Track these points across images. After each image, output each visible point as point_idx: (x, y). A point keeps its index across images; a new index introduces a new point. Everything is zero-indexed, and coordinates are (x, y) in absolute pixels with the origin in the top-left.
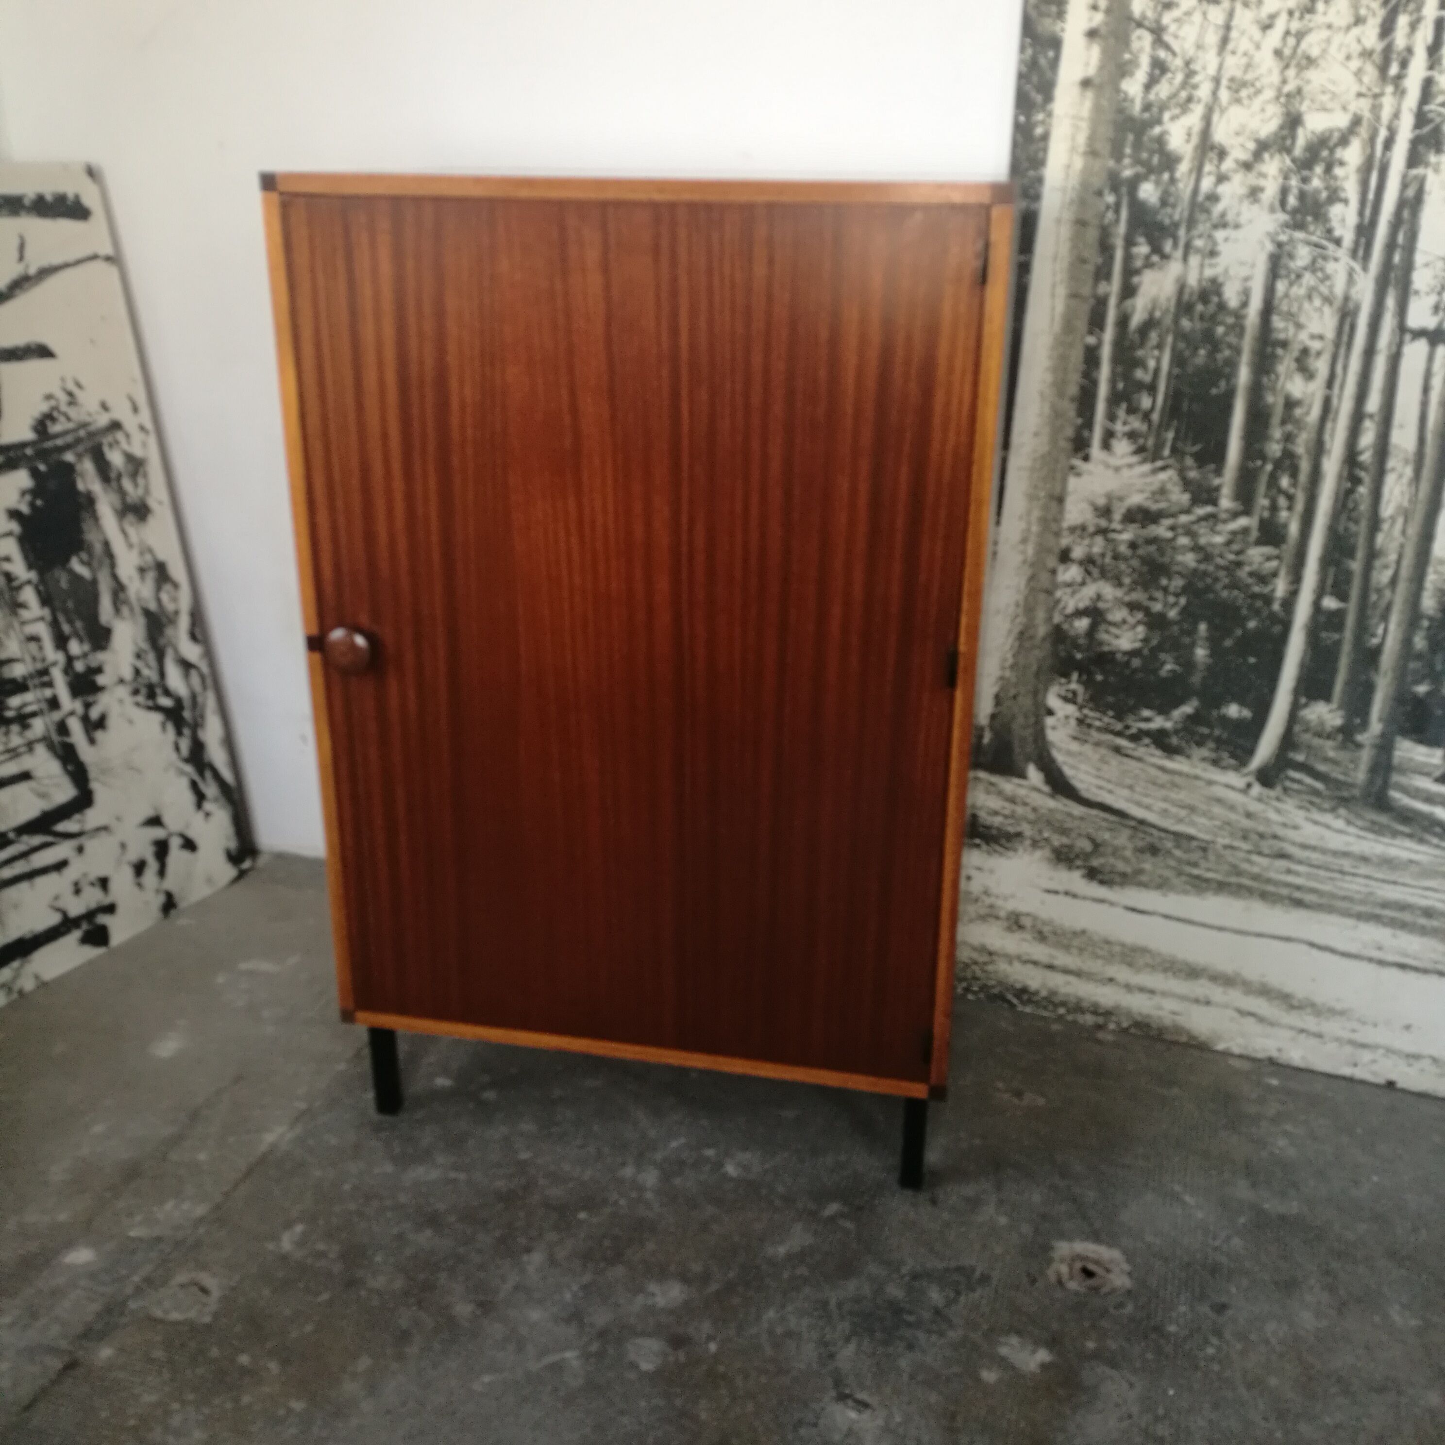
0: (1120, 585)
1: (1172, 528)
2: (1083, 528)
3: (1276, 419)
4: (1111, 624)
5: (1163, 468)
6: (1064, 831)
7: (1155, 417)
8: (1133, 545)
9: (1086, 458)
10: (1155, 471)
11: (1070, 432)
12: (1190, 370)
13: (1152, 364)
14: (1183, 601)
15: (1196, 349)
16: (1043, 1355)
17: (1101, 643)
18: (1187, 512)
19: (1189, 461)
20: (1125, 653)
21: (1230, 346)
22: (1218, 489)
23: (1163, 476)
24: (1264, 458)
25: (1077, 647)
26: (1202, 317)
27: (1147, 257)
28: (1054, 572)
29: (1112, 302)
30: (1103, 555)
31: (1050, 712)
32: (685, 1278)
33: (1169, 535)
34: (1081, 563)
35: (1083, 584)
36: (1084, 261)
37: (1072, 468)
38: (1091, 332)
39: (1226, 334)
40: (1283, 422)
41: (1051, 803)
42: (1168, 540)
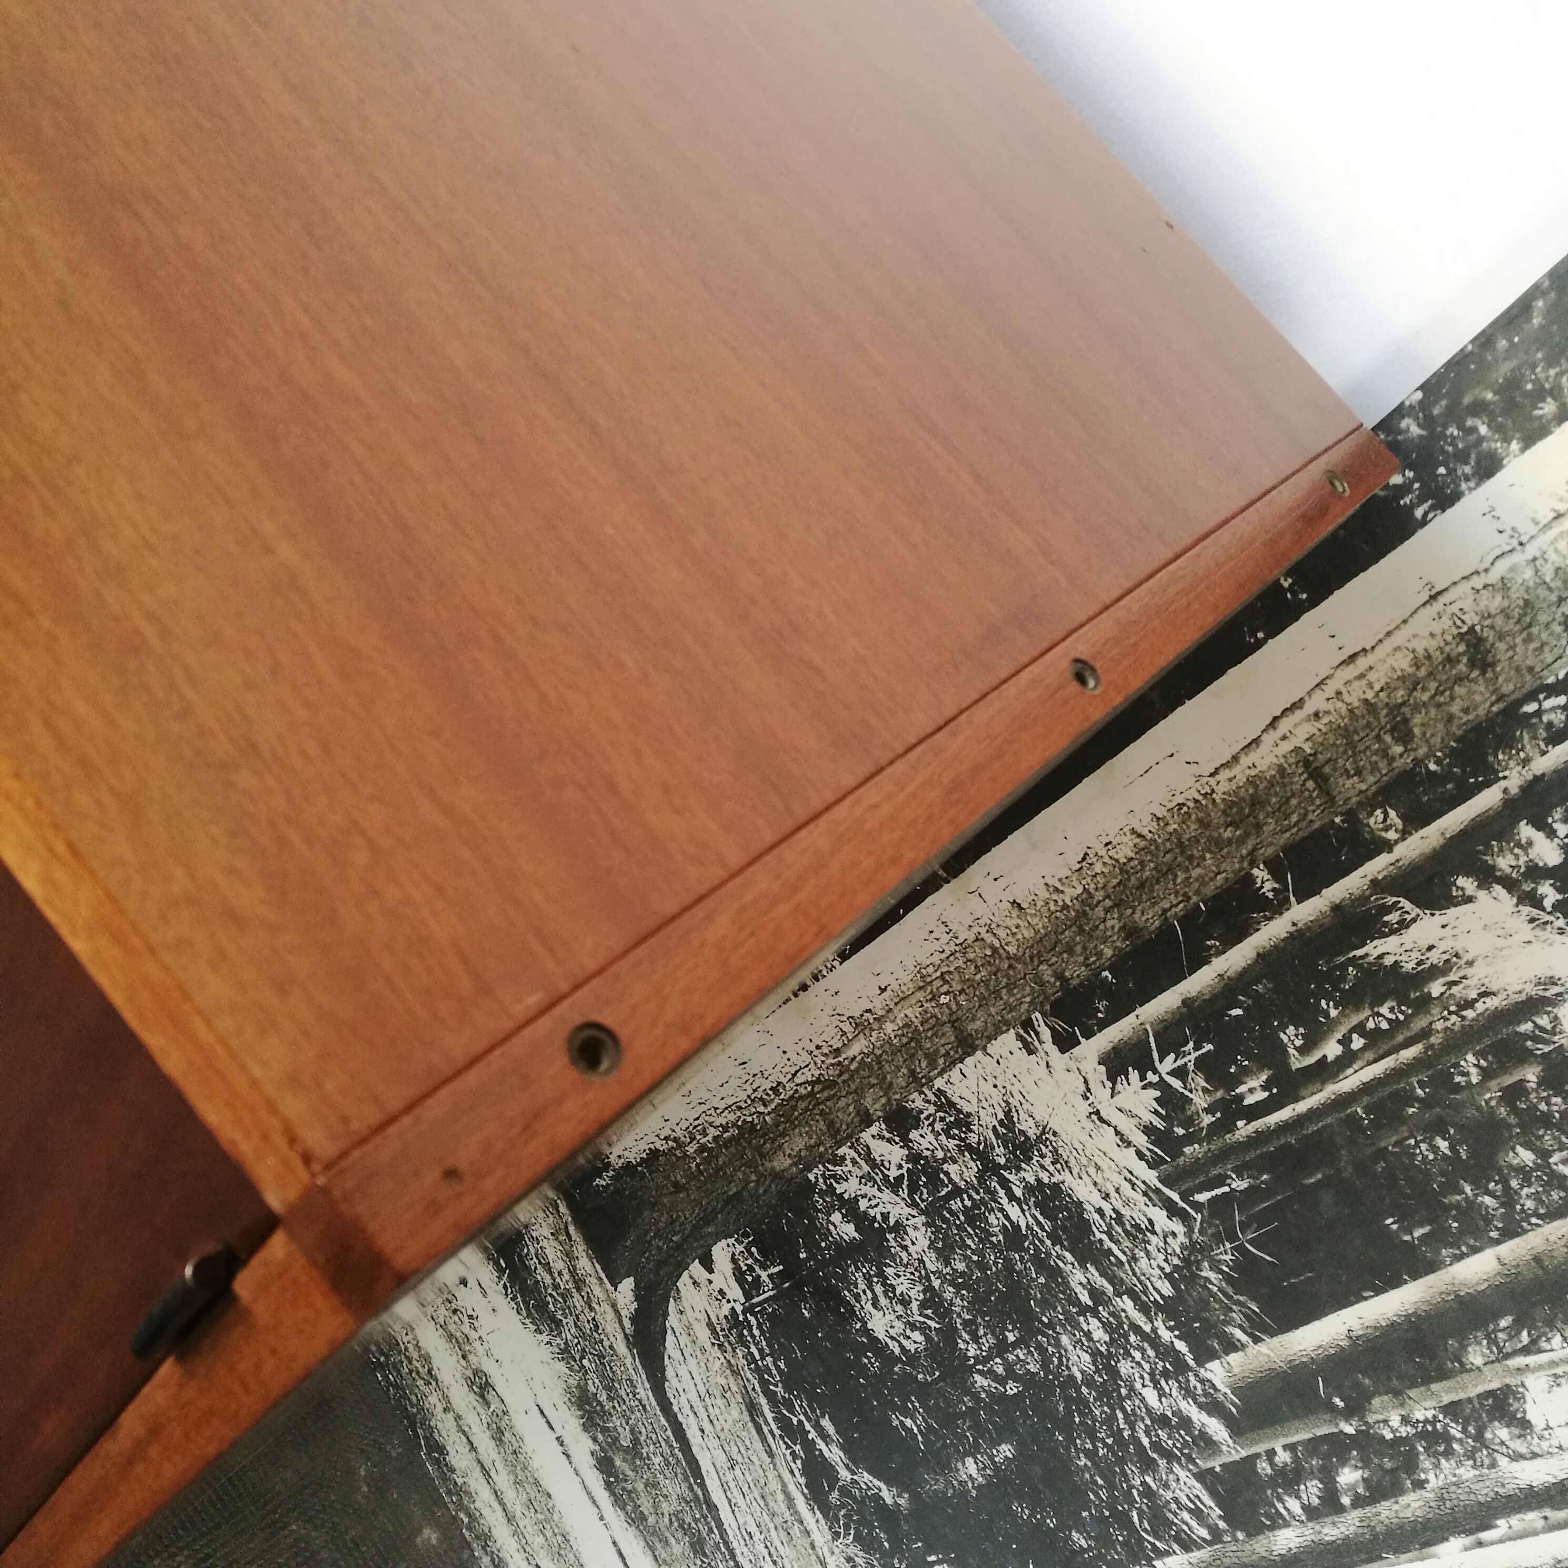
0: (944, 1256)
1: (1097, 1295)
2: (964, 1122)
3: (1445, 1391)
4: (881, 1275)
5: (1173, 1211)
7: (1244, 1129)
8: (1014, 1236)
9: (1065, 1043)
10: (1150, 1193)
11: (1076, 972)
12: (1388, 1142)
13: (1332, 1049)
14: (1012, 1388)
15: (1438, 1128)
17: (844, 1278)
18: (1144, 1308)
19: (1226, 1254)
20: (866, 1331)
21: (1508, 1199)
22: (1232, 1346)
23: (1159, 1216)
24: (1355, 1409)
25: (812, 1246)
26: (1514, 1093)
27: (1535, 872)
28: (867, 1120)
29: (1377, 866)
30: (957, 1192)
31: (708, 1264)
33: (1085, 1298)
34: (914, 1157)
35: (895, 1186)
36: (1403, 733)
37: (1028, 1024)
38: (1275, 868)
39: (1524, 1173)
40: (1452, 1409)
42: (1074, 1300)
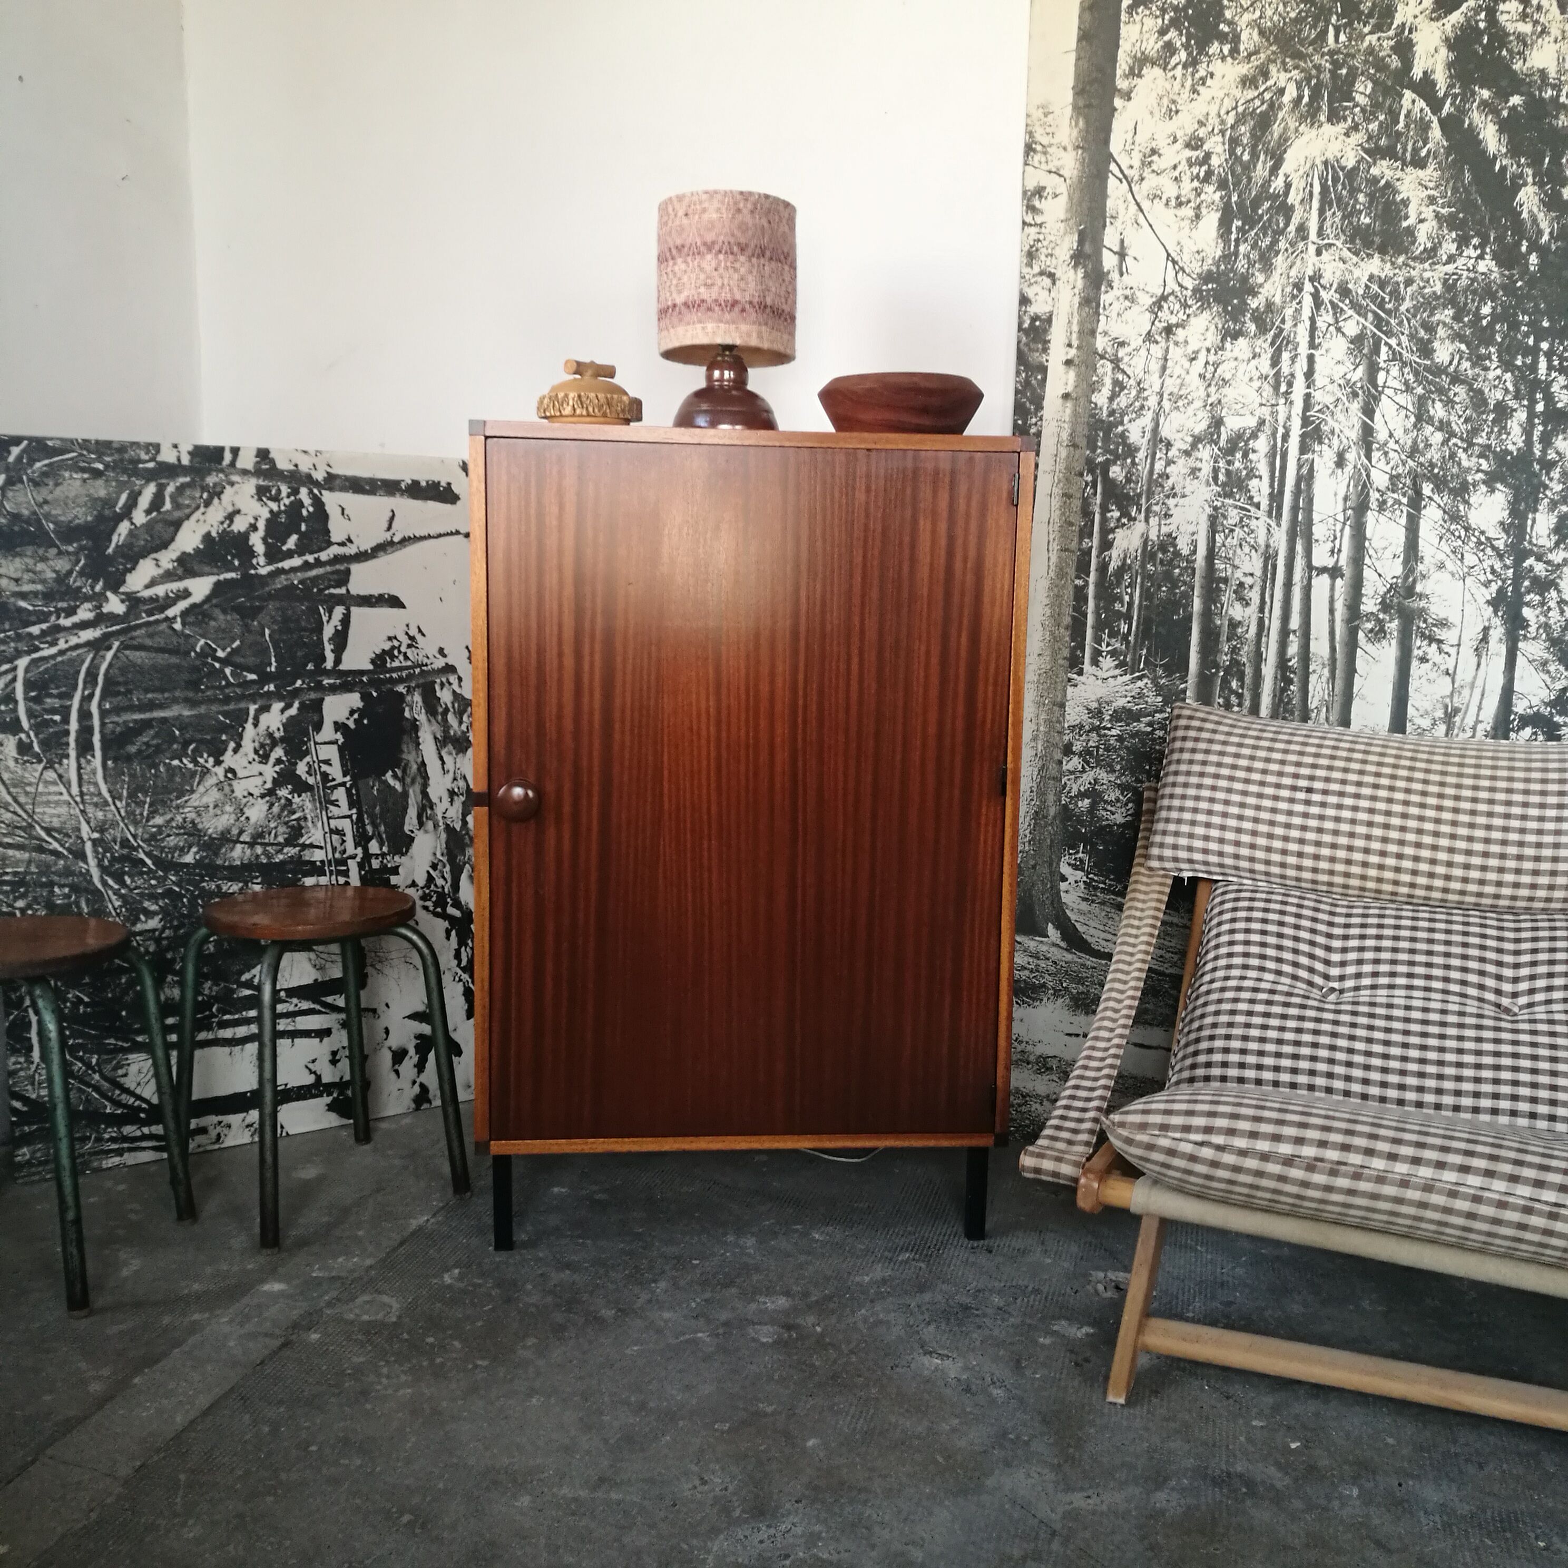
0: (1113, 771)
1: (1150, 724)
2: (1081, 727)
3: (1224, 638)
4: (1106, 802)
5: (1140, 678)
6: (1080, 981)
7: (1131, 638)
8: (1120, 738)
9: (1080, 673)
10: (1133, 681)
11: (1066, 653)
12: (1156, 602)
13: (1127, 598)
15: (1160, 587)
16: (1086, 1330)
17: (1100, 819)
18: (1161, 711)
19: (1160, 672)
20: (1119, 826)
21: (1185, 583)
22: (1184, 691)
23: (1140, 684)
24: (1217, 667)
25: (1082, 823)
26: (1162, 561)
27: (1118, 520)
28: (1060, 762)
29: (1094, 553)
30: (1098, 748)
31: (1064, 879)
32: (787, 1293)
33: (1149, 729)
34: (1080, 755)
35: (1084, 771)
36: (1071, 524)
37: (1069, 680)
38: (1078, 577)
39: (1181, 575)
40: (1229, 640)
41: (1069, 957)
42: (1148, 733)
